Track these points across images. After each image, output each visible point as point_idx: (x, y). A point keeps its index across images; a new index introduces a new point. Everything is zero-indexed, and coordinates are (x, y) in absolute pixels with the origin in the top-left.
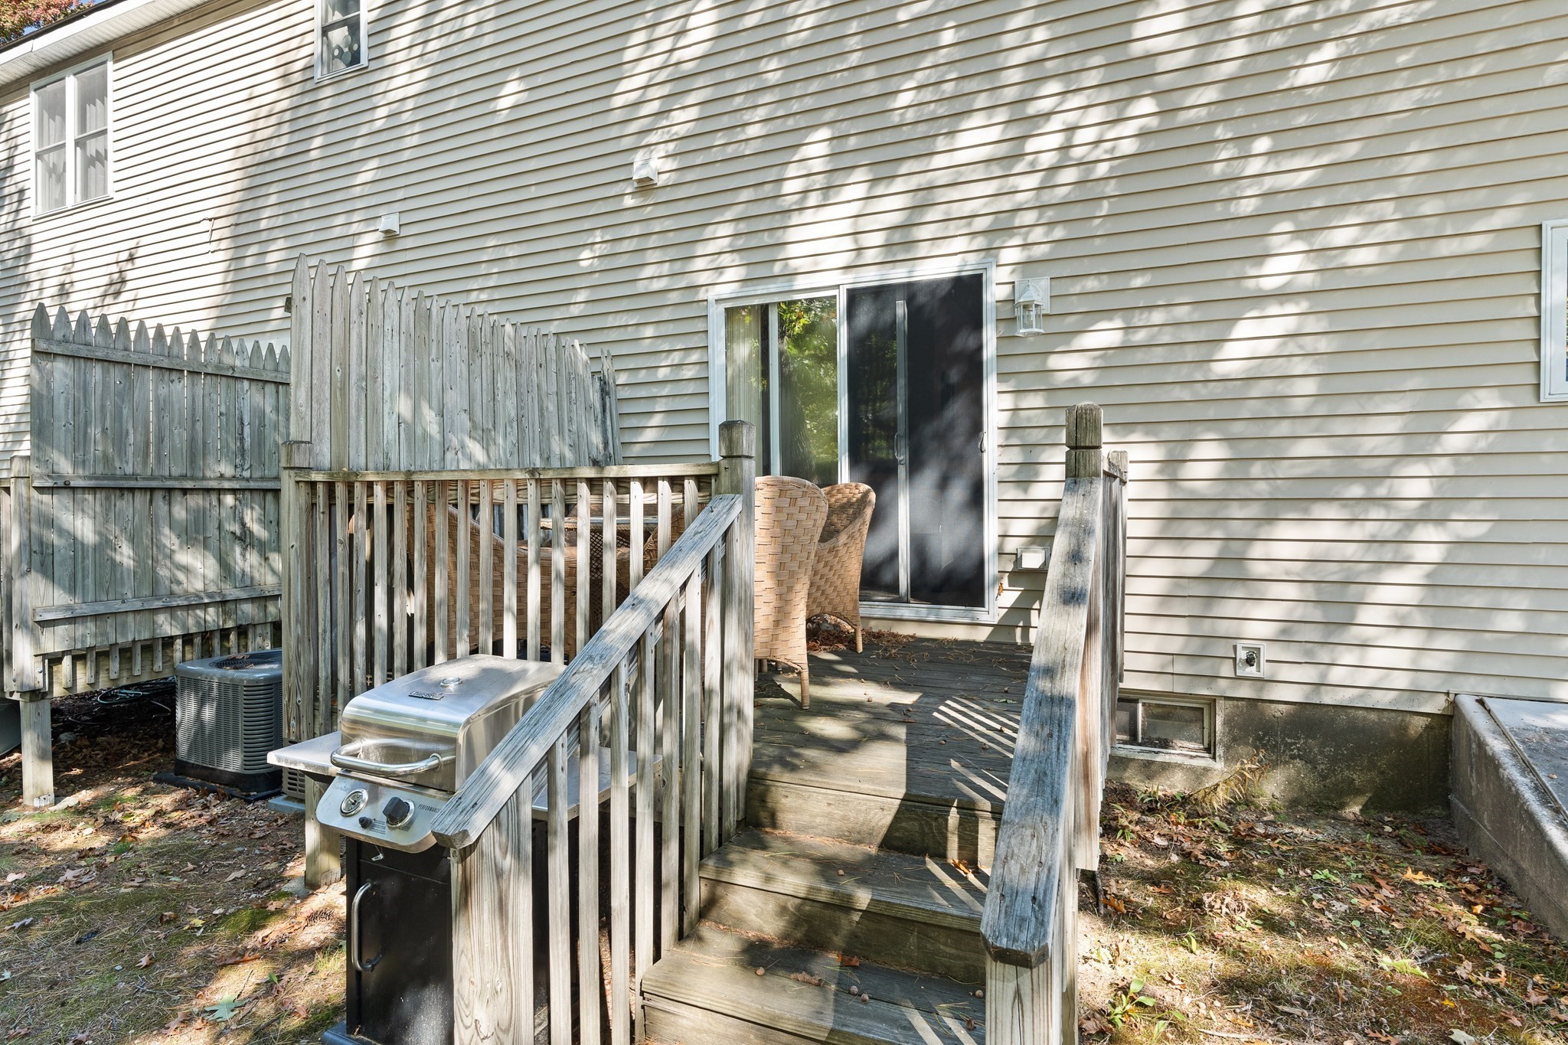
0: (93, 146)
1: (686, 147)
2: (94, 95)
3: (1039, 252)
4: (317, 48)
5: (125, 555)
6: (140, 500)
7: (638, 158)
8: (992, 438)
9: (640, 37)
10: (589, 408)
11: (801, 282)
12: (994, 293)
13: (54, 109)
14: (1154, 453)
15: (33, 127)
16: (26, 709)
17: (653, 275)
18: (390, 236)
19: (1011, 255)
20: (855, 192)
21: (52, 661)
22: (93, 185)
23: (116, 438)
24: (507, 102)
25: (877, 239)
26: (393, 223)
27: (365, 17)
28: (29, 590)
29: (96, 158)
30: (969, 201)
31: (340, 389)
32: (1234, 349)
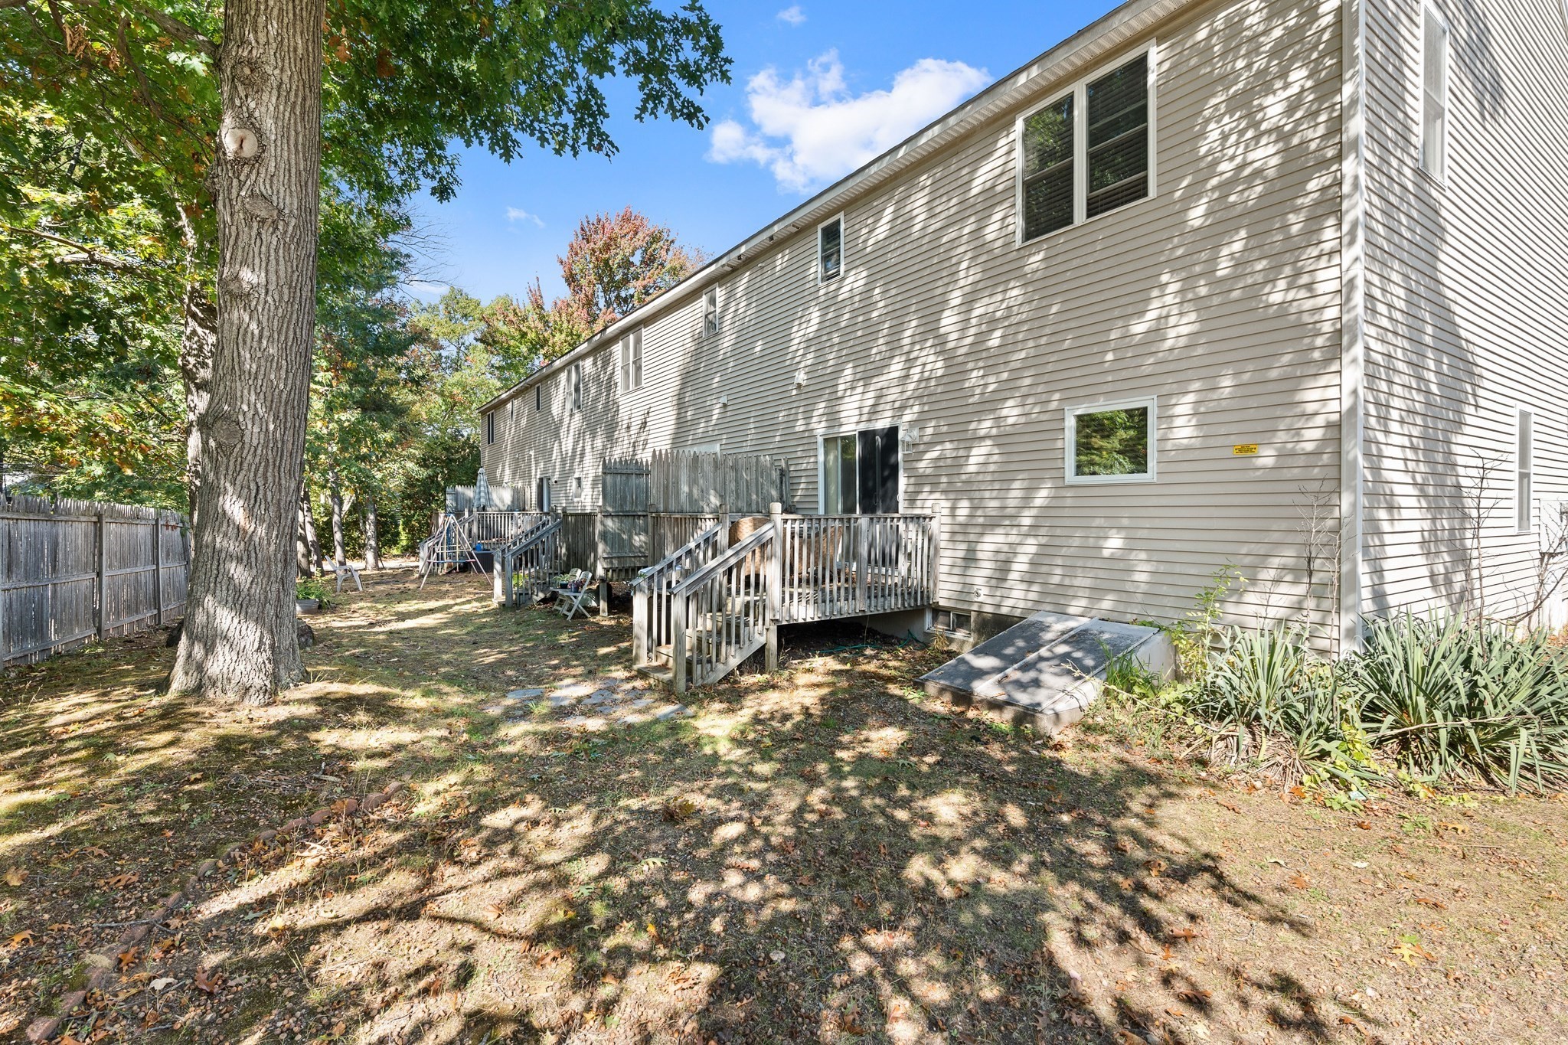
0: (637, 364)
1: (811, 371)
2: (638, 340)
3: (915, 416)
4: (703, 324)
5: (623, 536)
6: (630, 519)
7: (797, 374)
8: (901, 497)
9: (796, 323)
10: (773, 482)
11: (845, 429)
12: (901, 435)
13: (626, 347)
14: (946, 504)
15: (620, 356)
17: (800, 426)
18: (725, 405)
19: (906, 418)
20: (860, 390)
21: (607, 570)
22: (638, 381)
23: (624, 498)
24: (758, 349)
25: (866, 410)
26: (724, 400)
27: (718, 310)
28: (601, 547)
29: (639, 369)
30: (893, 394)
31: (666, 487)
32: (972, 460)
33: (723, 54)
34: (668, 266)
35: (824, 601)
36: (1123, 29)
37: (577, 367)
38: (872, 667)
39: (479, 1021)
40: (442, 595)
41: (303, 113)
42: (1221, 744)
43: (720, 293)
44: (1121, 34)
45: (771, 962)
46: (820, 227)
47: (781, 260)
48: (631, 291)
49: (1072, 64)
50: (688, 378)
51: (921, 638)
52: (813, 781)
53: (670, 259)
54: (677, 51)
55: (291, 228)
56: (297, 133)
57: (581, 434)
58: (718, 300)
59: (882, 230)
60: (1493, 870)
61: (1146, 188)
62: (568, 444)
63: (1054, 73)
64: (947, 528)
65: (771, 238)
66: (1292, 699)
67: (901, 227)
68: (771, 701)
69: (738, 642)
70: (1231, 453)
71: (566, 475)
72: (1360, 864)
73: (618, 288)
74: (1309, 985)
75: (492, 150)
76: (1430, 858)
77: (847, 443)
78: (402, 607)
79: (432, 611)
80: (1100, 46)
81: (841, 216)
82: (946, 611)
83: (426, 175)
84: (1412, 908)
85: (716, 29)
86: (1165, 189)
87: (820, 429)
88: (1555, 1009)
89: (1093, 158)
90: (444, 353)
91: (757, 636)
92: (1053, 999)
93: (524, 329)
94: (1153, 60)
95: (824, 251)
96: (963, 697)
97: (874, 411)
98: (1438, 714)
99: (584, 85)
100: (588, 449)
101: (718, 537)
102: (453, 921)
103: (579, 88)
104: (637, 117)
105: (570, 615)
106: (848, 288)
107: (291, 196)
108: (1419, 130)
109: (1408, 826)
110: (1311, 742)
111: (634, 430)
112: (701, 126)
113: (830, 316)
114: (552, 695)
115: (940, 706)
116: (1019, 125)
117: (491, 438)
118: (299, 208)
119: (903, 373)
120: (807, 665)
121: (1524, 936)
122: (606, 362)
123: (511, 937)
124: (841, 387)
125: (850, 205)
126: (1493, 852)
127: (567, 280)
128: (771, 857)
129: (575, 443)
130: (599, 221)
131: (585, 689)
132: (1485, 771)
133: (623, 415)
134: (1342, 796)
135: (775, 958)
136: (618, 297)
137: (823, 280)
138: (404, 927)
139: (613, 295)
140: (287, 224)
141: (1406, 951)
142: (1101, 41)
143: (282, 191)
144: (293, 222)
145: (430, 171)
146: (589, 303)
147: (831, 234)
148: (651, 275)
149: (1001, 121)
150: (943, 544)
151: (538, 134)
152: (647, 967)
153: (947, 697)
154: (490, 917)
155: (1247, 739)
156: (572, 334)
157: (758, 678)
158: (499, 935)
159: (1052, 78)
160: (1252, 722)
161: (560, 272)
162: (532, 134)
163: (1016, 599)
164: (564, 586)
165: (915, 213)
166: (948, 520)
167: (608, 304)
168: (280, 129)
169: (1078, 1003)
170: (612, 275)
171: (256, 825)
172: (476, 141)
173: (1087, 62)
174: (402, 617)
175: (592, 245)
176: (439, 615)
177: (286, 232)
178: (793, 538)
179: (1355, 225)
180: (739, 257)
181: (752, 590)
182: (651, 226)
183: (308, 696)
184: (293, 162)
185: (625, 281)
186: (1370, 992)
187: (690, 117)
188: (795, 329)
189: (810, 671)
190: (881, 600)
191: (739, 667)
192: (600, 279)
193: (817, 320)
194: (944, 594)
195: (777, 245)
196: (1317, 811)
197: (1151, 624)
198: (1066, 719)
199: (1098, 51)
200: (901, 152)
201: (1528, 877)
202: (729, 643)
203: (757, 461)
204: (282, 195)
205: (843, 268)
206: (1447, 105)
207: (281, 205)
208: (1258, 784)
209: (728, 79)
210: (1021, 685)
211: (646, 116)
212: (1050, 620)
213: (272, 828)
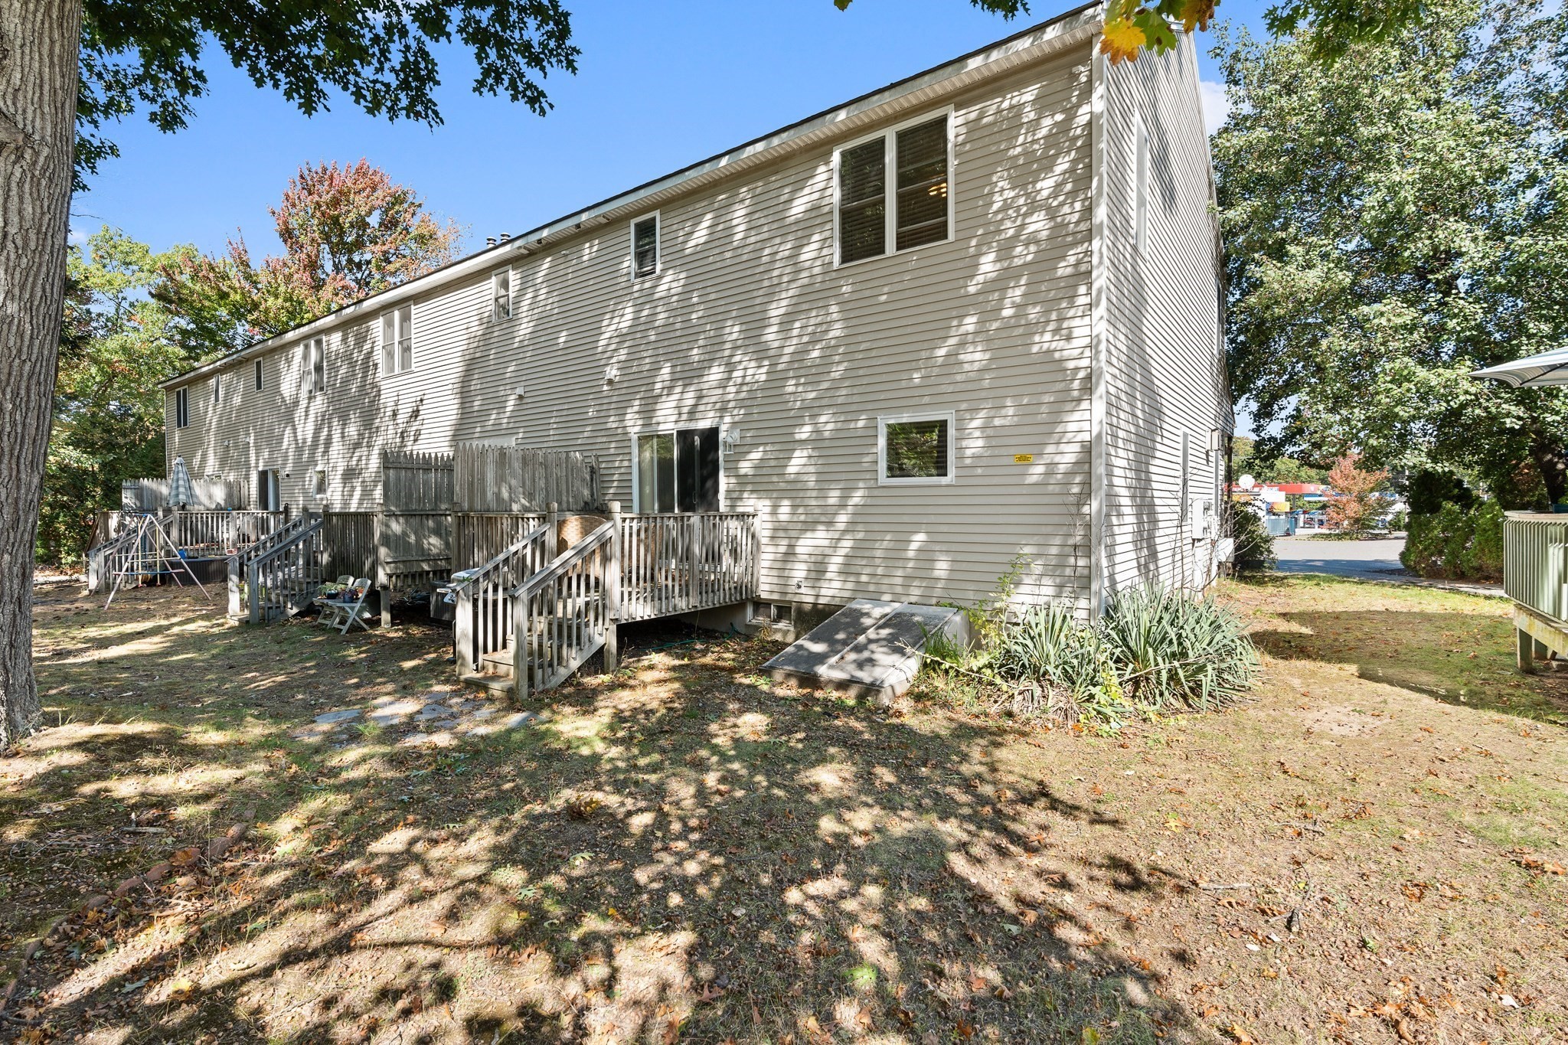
0: (405, 344)
1: (624, 366)
2: (406, 318)
3: (737, 419)
4: (492, 307)
5: (412, 539)
6: (418, 519)
7: (608, 369)
8: (721, 496)
9: (608, 316)
10: (583, 480)
11: (661, 427)
12: (722, 435)
13: (389, 324)
14: (768, 502)
15: (381, 333)
16: (382, 594)
17: (612, 423)
18: (521, 397)
19: (727, 419)
20: (678, 390)
21: (390, 576)
22: (406, 364)
23: (409, 496)
24: (562, 340)
25: (685, 410)
26: (520, 391)
27: (512, 295)
28: (383, 552)
29: (407, 350)
30: (714, 396)
31: (471, 484)
32: (794, 462)
33: (568, 43)
34: (414, 232)
35: (660, 599)
36: (928, 90)
37: (319, 343)
38: (709, 659)
39: (480, 1026)
40: (147, 615)
41: (61, 17)
42: (1021, 697)
43: (514, 276)
44: (926, 94)
45: (735, 918)
46: (633, 222)
47: (589, 251)
48: (368, 256)
49: (884, 111)
50: (472, 365)
51: (743, 630)
52: (701, 766)
53: (415, 225)
54: (521, 29)
55: (42, 159)
56: (52, 42)
57: (323, 421)
58: (511, 284)
59: (701, 235)
60: (1204, 765)
61: (946, 231)
62: (306, 430)
63: (868, 116)
64: (769, 525)
65: (578, 226)
66: (1069, 657)
67: (720, 237)
68: (625, 699)
69: (579, 644)
70: (1012, 461)
71: (301, 468)
72: (1128, 772)
73: (350, 252)
74: (1124, 856)
75: (289, 95)
76: (1169, 762)
77: (664, 440)
78: (93, 632)
79: (141, 635)
80: (909, 101)
81: (657, 214)
82: (767, 604)
83: (143, 95)
84: (1168, 797)
85: (566, 15)
86: (962, 235)
87: (634, 426)
88: (1257, 842)
89: (901, 198)
90: (95, 309)
91: (597, 637)
92: (966, 900)
93: (225, 289)
94: (952, 122)
95: (637, 247)
96: (810, 680)
97: (692, 413)
98: (1160, 659)
99: (414, 45)
100: (336, 437)
101: (546, 538)
102: (395, 945)
103: (408, 48)
104: (475, 90)
105: (345, 628)
106: (665, 287)
107: (43, 119)
108: (1133, 214)
109: (1150, 743)
110: (1082, 689)
111: (402, 418)
112: (543, 112)
113: (645, 313)
114: (374, 715)
115: (790, 690)
116: (836, 158)
117: (182, 420)
118: (54, 135)
119: (726, 375)
120: (646, 663)
121: (1231, 802)
122: (361, 340)
123: (471, 946)
124: (658, 386)
125: (666, 204)
126: (1201, 753)
127: (282, 235)
128: (695, 836)
129: (317, 431)
130: (325, 170)
131: (407, 707)
132: (1185, 697)
133: (387, 398)
134: (1106, 727)
135: (738, 914)
136: (350, 261)
137: (637, 276)
138: (338, 962)
139: (344, 260)
140: (37, 154)
141: (1172, 824)
142: (910, 97)
143: (30, 112)
144: (46, 151)
145: (151, 93)
146: (313, 265)
147: (646, 231)
148: (390, 241)
149: (819, 150)
150: (764, 541)
151: (352, 88)
152: (624, 944)
153: (793, 682)
154: (437, 932)
155: (1038, 692)
156: (291, 299)
157: (605, 678)
158: (459, 947)
159: (866, 120)
160: (1040, 676)
161: (273, 226)
162: (345, 88)
163: (832, 590)
164: (331, 597)
165: (735, 222)
166: (767, 518)
167: (337, 268)
168: (28, 33)
169: (985, 897)
170: (342, 233)
171: (77, 893)
172: (269, 83)
173: (896, 112)
174: (103, 643)
175: (316, 198)
176: (157, 639)
177: (35, 163)
178: (631, 535)
179: (1100, 291)
180: (539, 241)
181: (592, 591)
182: (395, 183)
183: (65, 743)
184: (46, 77)
185: (359, 244)
186: (1160, 853)
187: (532, 101)
188: (605, 323)
189: (651, 667)
190: (711, 595)
191: (579, 669)
192: (327, 238)
193: (630, 316)
194: (766, 589)
195: (583, 234)
196: (1092, 740)
197: (951, 605)
198: (899, 691)
199: (906, 105)
200: (724, 161)
201: (1224, 765)
202: (570, 645)
203: (567, 457)
204: (30, 116)
205: (659, 267)
206: (1148, 198)
207: (29, 128)
208: (1050, 725)
209: (574, 69)
210: (860, 665)
211: (485, 90)
212: (866, 607)
213: (99, 893)
